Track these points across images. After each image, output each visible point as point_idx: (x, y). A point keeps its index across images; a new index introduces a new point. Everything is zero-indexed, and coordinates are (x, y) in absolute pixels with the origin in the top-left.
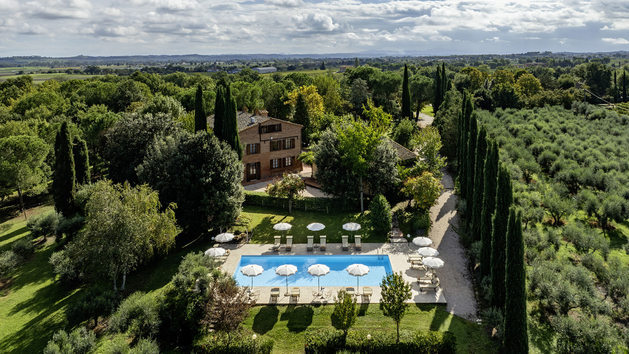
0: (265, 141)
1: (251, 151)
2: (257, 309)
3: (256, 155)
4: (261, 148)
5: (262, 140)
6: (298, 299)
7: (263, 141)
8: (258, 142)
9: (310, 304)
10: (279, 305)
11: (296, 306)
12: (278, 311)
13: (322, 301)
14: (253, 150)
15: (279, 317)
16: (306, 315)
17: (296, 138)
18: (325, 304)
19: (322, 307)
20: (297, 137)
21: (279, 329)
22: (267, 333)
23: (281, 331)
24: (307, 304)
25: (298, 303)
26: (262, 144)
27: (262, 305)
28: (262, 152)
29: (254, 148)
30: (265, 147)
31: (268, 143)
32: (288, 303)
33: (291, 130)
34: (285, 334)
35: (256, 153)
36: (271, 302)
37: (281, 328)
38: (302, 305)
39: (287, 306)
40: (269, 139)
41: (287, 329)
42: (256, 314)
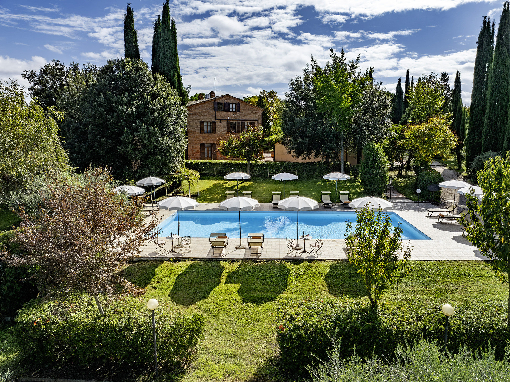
0: (221, 120)
1: (205, 131)
2: (184, 266)
3: (211, 135)
4: (217, 128)
5: (217, 118)
6: (259, 252)
7: (219, 120)
8: (213, 120)
9: (282, 260)
10: (226, 260)
11: (257, 262)
12: (222, 269)
13: (304, 256)
14: (207, 129)
15: (223, 278)
16: (276, 276)
17: (256, 122)
18: (310, 260)
19: (305, 264)
20: (258, 121)
21: (221, 298)
22: (198, 304)
23: (225, 303)
24: (277, 259)
25: (260, 258)
26: (218, 123)
27: (194, 259)
28: (217, 132)
29: (209, 128)
30: (221, 127)
31: (224, 123)
32: (242, 257)
33: (251, 112)
34: (234, 307)
35: (211, 132)
36: (210, 256)
37: (226, 297)
38: (267, 260)
39: (240, 262)
40: (226, 118)
41: (238, 298)
42: (180, 273)
